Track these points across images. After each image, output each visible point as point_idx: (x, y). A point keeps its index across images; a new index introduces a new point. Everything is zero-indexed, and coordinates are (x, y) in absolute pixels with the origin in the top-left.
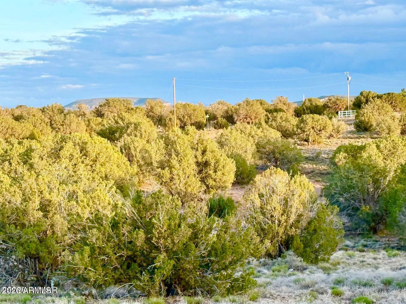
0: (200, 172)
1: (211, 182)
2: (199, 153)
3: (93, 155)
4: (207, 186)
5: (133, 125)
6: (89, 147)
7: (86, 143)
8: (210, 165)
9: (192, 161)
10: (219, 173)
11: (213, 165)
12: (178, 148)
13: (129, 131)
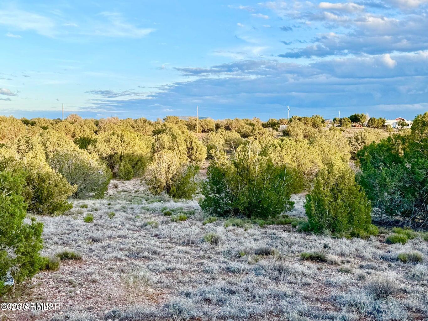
0: (189, 152)
1: (194, 157)
2: (188, 143)
3: (127, 142)
4: (192, 159)
5: (169, 129)
6: (125, 139)
7: (123, 136)
8: (194, 149)
9: (185, 147)
10: (198, 153)
11: (195, 149)
12: (178, 140)
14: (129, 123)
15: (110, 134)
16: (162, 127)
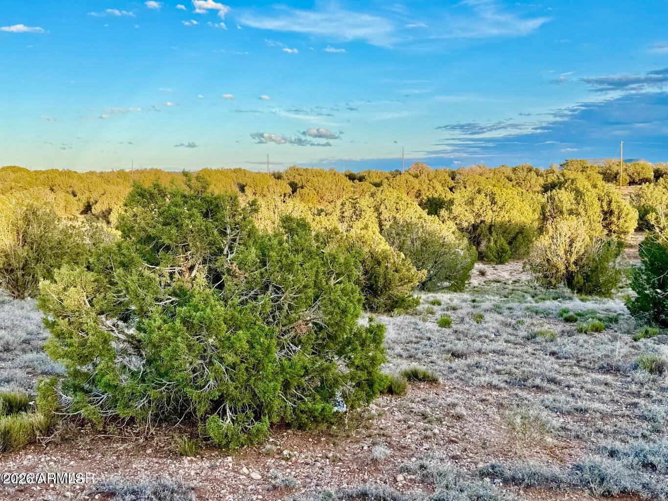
0: (605, 219)
1: (614, 227)
2: (604, 204)
3: (500, 204)
4: (610, 231)
5: (570, 181)
6: (497, 198)
7: (495, 194)
8: (614, 213)
9: (599, 210)
10: (622, 220)
11: (616, 213)
12: (586, 199)
13: (566, 186)
14: (504, 173)
15: (473, 191)
16: (559, 179)
